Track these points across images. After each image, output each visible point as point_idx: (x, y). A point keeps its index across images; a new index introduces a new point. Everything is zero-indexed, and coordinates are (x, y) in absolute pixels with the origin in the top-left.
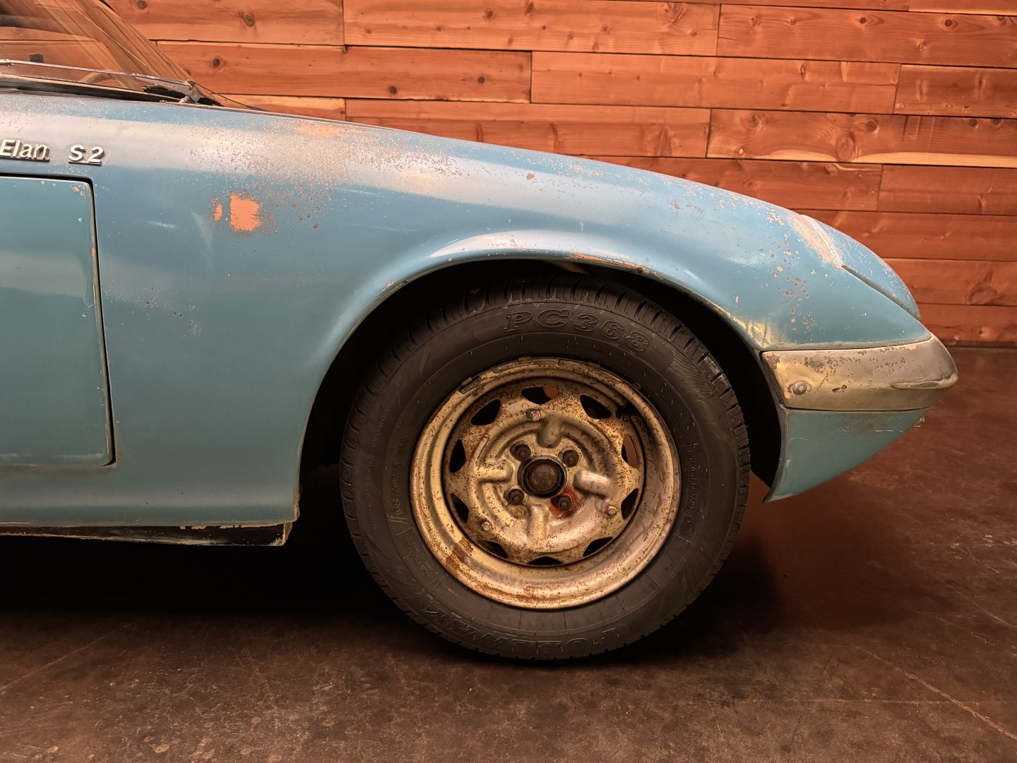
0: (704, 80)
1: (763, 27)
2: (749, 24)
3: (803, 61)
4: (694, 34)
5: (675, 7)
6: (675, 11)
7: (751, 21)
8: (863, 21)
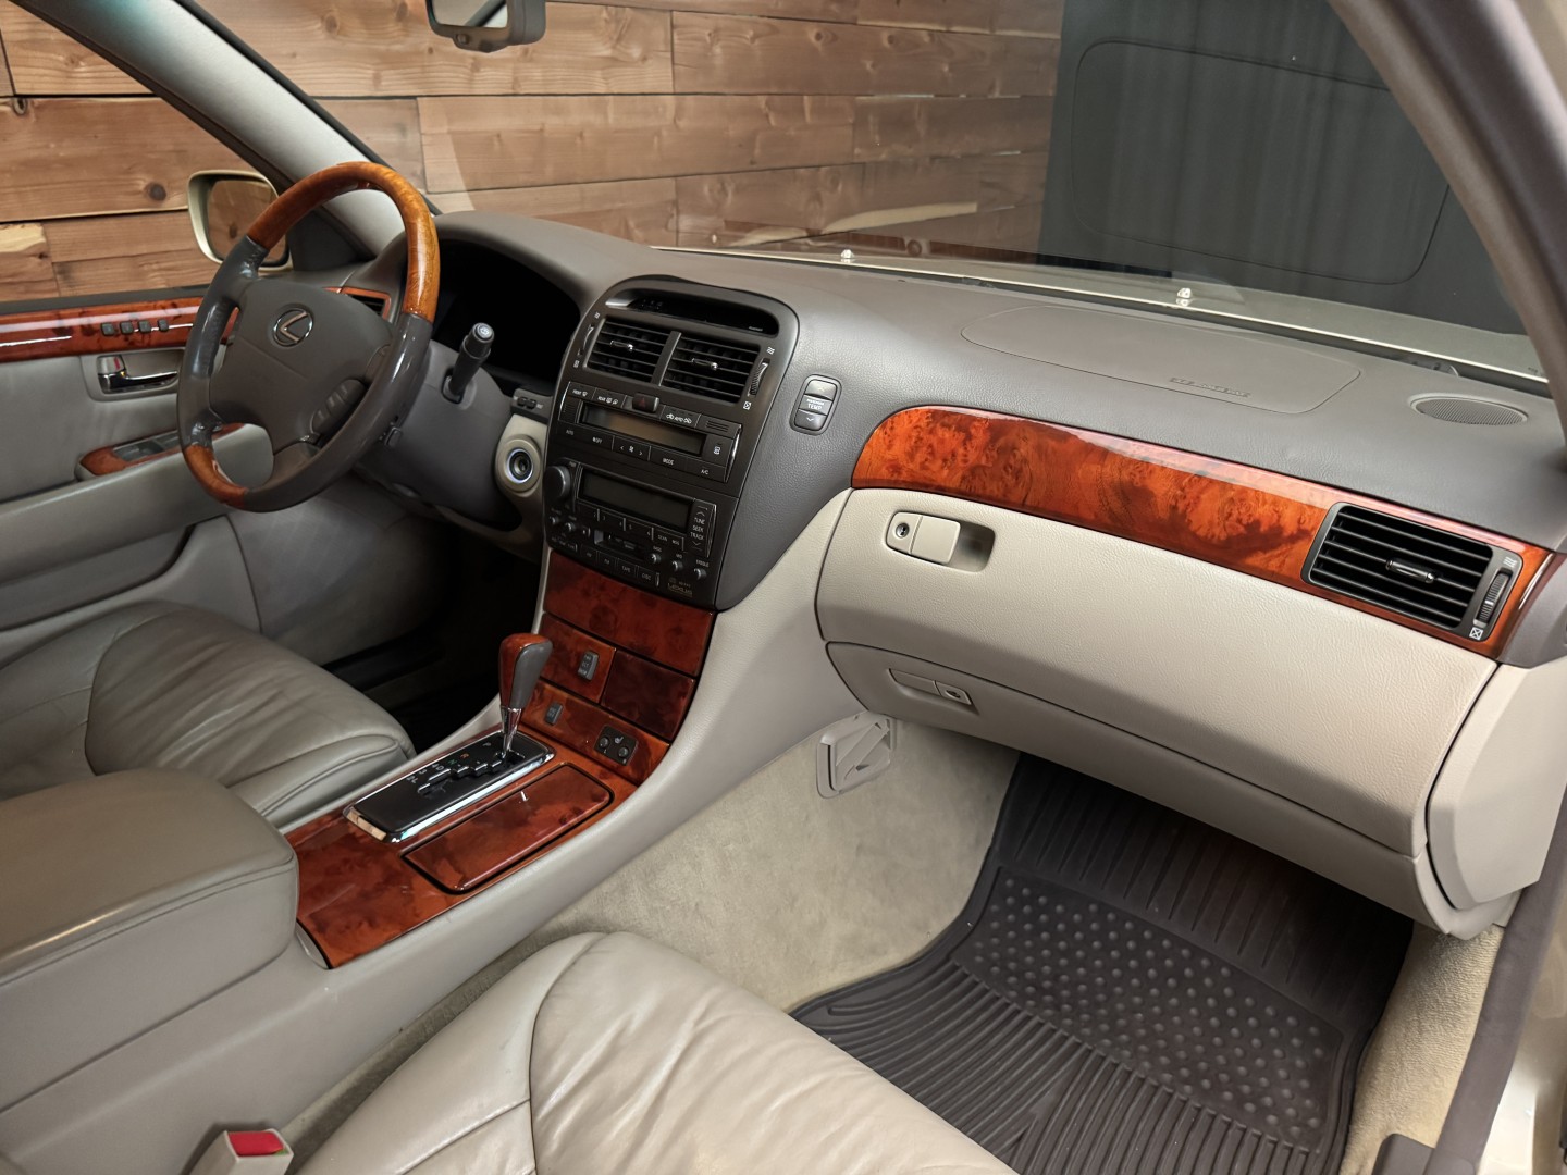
0: (665, 133)
1: (723, 47)
2: (705, 41)
3: (766, 97)
4: (644, 59)
5: (617, 14)
6: (618, 21)
7: (708, 38)
8: (818, 37)
